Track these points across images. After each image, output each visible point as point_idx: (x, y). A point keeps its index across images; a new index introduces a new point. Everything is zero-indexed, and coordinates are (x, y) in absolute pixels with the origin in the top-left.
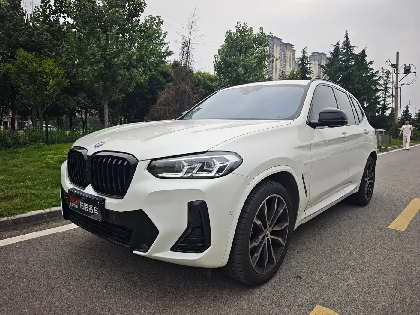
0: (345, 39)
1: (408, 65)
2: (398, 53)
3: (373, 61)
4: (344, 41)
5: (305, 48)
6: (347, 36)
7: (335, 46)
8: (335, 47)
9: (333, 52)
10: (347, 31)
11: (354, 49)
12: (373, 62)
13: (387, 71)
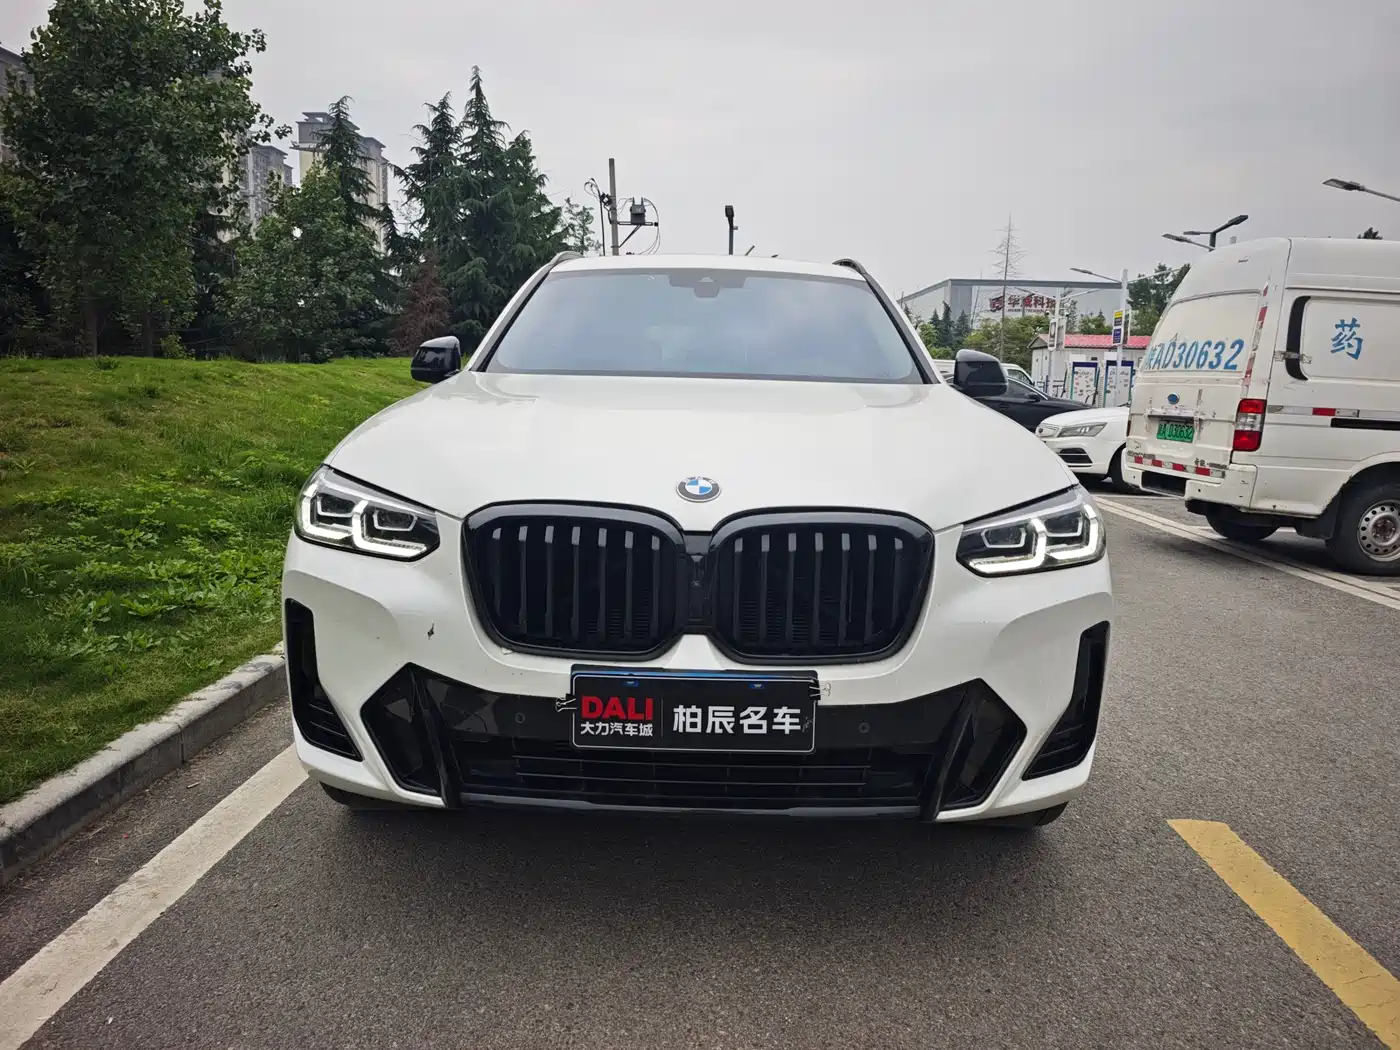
0: (473, 95)
1: (638, 202)
2: (612, 162)
3: (544, 175)
4: (471, 101)
5: (341, 101)
6: (477, 87)
7: (435, 109)
8: (437, 113)
9: (431, 129)
10: (476, 68)
11: (502, 130)
12: (545, 179)
13: (580, 209)
